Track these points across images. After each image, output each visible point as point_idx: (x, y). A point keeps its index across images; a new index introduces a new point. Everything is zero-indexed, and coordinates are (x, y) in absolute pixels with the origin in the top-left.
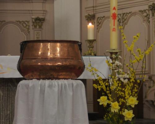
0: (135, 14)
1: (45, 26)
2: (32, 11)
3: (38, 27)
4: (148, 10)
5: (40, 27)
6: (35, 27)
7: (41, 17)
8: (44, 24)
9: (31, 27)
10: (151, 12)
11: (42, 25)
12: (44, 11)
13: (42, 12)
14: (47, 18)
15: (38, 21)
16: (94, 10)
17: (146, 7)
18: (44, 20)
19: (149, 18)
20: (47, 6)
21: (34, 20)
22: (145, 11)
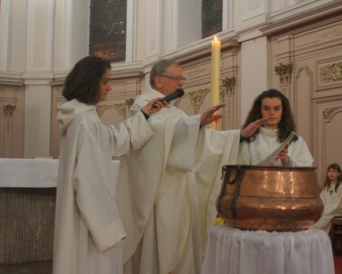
0: (110, 107)
1: (15, 113)
2: (3, 98)
3: (8, 114)
4: (125, 105)
5: (11, 114)
6: (6, 114)
7: (12, 105)
8: (15, 112)
9: (2, 114)
10: (127, 106)
11: (12, 113)
12: (15, 99)
13: (13, 100)
14: (19, 106)
15: (9, 109)
17: (124, 102)
18: (15, 107)
19: (125, 112)
20: (18, 95)
21: (5, 108)
22: (121, 105)
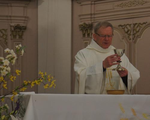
2: (10, 16)
3: (17, 37)
5: (21, 37)
6: (15, 36)
7: (22, 24)
9: (9, 37)
12: (25, 17)
13: (24, 19)
14: (29, 26)
16: (91, 18)
18: (25, 28)
21: (13, 29)
